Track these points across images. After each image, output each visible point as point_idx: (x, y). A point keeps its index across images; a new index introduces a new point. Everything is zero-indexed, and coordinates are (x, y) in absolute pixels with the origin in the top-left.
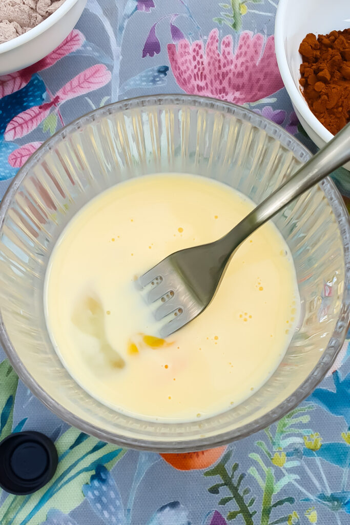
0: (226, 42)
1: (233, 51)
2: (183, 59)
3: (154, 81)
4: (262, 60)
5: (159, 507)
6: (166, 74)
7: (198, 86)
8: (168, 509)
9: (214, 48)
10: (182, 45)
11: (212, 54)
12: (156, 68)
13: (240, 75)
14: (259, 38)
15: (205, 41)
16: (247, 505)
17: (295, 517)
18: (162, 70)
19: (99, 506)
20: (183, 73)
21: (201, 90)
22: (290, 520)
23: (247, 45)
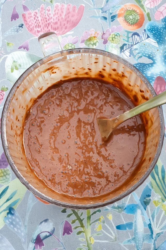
0: (48, 9)
1: (52, 13)
2: (30, 20)
3: (17, 31)
4: (65, 15)
5: (40, 223)
6: (22, 27)
7: (37, 30)
8: (44, 223)
9: (43, 13)
10: (28, 13)
11: (42, 16)
12: (18, 25)
13: (56, 23)
14: (63, 6)
15: (39, 10)
16: (80, 216)
17: (102, 218)
18: (20, 26)
19: (12, 226)
20: (30, 26)
21: (39, 32)
22: (100, 220)
23: (58, 9)
